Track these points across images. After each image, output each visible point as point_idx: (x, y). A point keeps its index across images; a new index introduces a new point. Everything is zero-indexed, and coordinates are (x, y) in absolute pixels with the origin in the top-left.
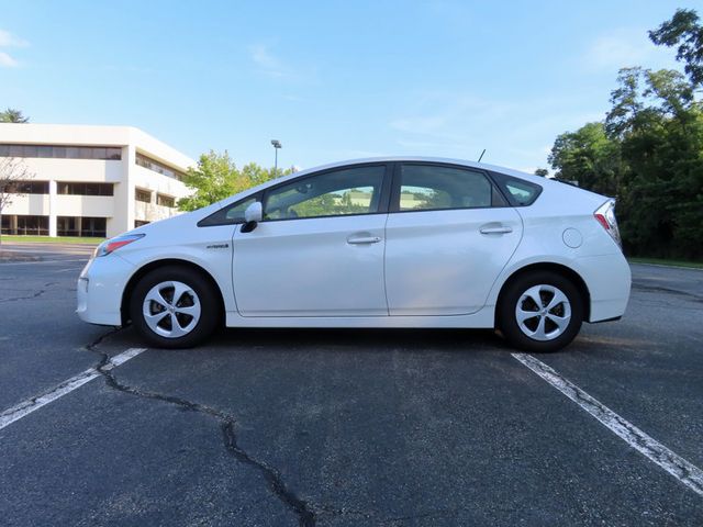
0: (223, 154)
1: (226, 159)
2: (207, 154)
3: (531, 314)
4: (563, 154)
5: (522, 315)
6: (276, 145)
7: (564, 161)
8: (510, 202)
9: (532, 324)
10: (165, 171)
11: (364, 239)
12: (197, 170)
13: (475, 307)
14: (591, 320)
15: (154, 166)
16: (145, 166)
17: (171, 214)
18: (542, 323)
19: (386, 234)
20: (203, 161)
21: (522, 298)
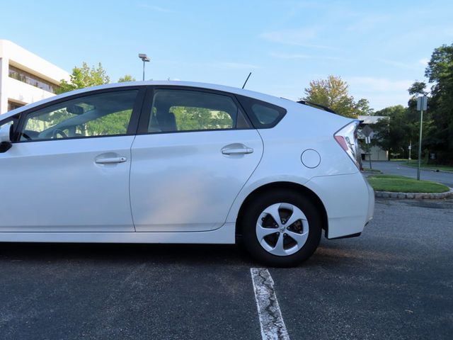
0: (97, 67)
1: (100, 72)
2: (80, 67)
3: (271, 231)
4: (440, 67)
5: (261, 231)
6: (144, 58)
7: (441, 74)
8: (254, 124)
9: (272, 239)
10: (41, 84)
11: (111, 159)
12: (70, 83)
13: (215, 224)
14: (329, 237)
15: (29, 78)
16: (19, 78)
17: (45, 127)
18: (281, 239)
19: (132, 155)
20: (76, 73)
21: (262, 215)
